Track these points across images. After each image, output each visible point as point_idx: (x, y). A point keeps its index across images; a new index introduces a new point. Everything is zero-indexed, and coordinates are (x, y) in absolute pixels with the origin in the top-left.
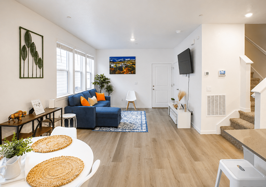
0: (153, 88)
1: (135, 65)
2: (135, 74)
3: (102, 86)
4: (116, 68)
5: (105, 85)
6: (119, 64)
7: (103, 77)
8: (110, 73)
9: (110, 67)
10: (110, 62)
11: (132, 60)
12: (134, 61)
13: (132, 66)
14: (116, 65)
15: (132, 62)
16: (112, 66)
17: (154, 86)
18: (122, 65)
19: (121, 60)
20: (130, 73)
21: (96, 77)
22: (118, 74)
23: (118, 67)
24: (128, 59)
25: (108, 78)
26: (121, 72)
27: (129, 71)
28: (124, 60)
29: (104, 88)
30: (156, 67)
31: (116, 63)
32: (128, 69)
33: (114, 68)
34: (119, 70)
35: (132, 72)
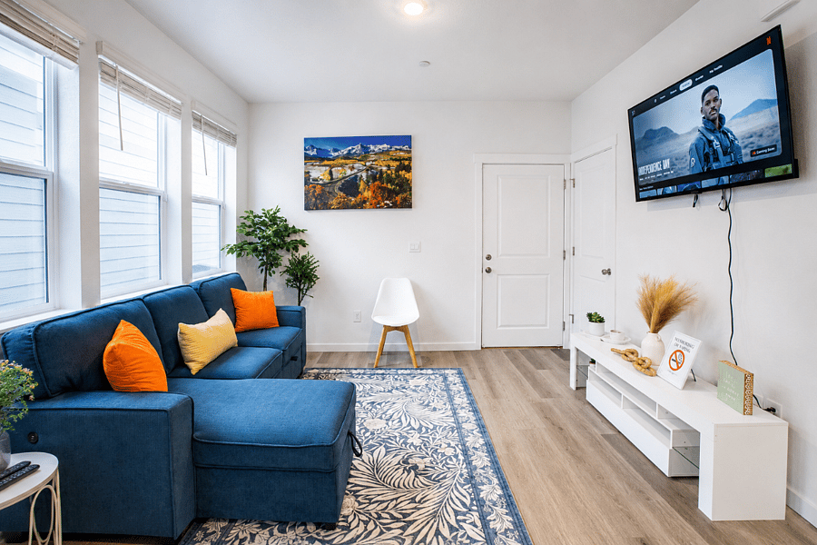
0: (488, 264)
1: (408, 169)
2: (410, 206)
3: (270, 265)
4: (332, 183)
5: (286, 258)
6: (342, 166)
7: (274, 224)
8: (308, 208)
9: (307, 181)
10: (307, 157)
11: (396, 149)
12: (406, 155)
13: (398, 176)
14: (331, 173)
15: (396, 160)
16: (315, 173)
17: (489, 258)
18: (356, 171)
19: (353, 149)
20: (388, 202)
21: (245, 221)
22: (338, 208)
23: (341, 180)
24: (381, 147)
25: (297, 227)
26: (351, 201)
27: (382, 197)
28: (366, 150)
29: (281, 269)
30: (500, 180)
31: (331, 162)
32: (380, 188)
33: (324, 185)
34: (342, 194)
35: (399, 198)
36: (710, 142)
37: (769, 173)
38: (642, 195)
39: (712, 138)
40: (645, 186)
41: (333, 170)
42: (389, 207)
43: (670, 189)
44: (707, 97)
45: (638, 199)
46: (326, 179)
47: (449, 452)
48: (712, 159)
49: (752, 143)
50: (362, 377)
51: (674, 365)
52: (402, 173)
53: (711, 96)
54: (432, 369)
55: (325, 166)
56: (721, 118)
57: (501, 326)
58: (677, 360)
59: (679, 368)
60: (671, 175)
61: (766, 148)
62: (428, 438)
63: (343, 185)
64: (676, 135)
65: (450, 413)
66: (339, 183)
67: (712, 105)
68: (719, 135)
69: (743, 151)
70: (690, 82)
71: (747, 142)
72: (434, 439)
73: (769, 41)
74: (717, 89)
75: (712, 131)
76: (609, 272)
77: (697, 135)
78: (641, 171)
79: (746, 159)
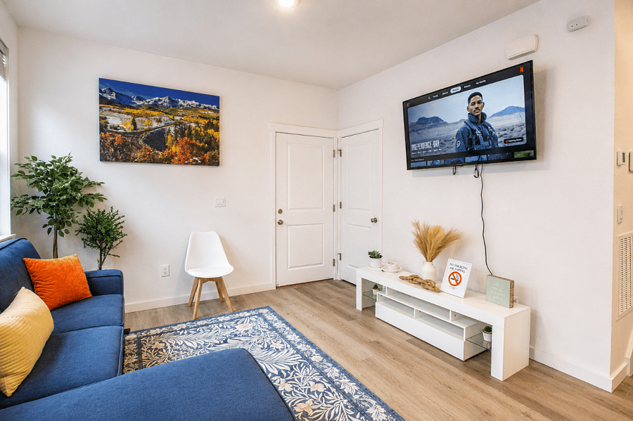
0: (280, 217)
1: (217, 129)
2: (218, 164)
3: (59, 223)
4: (136, 133)
5: (80, 214)
6: (147, 116)
7: (65, 175)
8: (104, 158)
9: (103, 128)
10: (102, 100)
11: (205, 108)
12: (214, 115)
13: (206, 134)
14: (134, 123)
15: (204, 118)
16: (114, 120)
17: (280, 212)
18: (163, 124)
19: (160, 100)
20: (197, 159)
21: (23, 169)
22: (141, 162)
23: (146, 131)
24: (190, 103)
25: (91, 180)
26: (158, 154)
27: (191, 153)
28: (174, 103)
29: (76, 227)
30: (289, 147)
31: (135, 112)
32: (190, 144)
33: (124, 134)
34: (148, 147)
35: (207, 156)
36: (473, 131)
37: (518, 155)
38: (413, 165)
39: (475, 128)
40: (416, 158)
41: (137, 119)
42: (197, 163)
43: (438, 162)
44: (473, 100)
45: (409, 168)
46: (128, 127)
47: (321, 388)
48: (474, 143)
49: (505, 134)
50: (189, 333)
51: (454, 282)
52: (211, 131)
53: (476, 100)
54: (248, 311)
55: (128, 114)
56: (484, 116)
57: (290, 267)
58: (456, 279)
59: (458, 284)
60: (441, 152)
61: (515, 139)
62: (293, 380)
63: (148, 137)
64: (445, 123)
65: (292, 351)
66: (144, 136)
67: (477, 105)
68: (480, 126)
69: (499, 140)
70: (459, 88)
71: (502, 133)
72: (299, 379)
73: (522, 70)
74: (481, 95)
75: (476, 124)
76: (375, 221)
77: (463, 124)
78: (414, 147)
79: (501, 145)
